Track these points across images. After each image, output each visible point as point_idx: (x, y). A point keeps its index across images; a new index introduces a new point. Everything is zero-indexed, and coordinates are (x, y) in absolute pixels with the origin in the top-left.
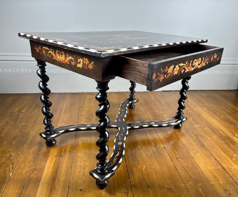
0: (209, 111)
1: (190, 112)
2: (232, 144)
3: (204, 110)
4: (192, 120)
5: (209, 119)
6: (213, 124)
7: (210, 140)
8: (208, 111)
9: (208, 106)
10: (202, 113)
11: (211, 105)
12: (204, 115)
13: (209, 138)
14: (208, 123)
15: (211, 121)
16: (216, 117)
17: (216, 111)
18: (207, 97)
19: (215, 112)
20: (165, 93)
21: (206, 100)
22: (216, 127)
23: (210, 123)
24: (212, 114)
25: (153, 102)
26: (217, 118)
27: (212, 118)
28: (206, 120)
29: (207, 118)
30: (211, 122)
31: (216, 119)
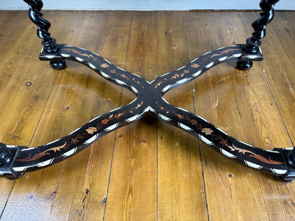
0: (273, 79)
1: (225, 79)
2: (284, 210)
3: (261, 76)
4: (218, 107)
5: (259, 109)
6: (263, 127)
7: (233, 187)
8: (270, 78)
9: (278, 61)
10: (251, 84)
11: (286, 59)
12: (253, 91)
13: (230, 179)
14: (253, 121)
15: (263, 117)
16: (282, 102)
17: (289, 81)
18: (287, 31)
19: (286, 84)
20: (195, 15)
21: (281, 41)
22: (268, 138)
23: (258, 122)
24: (276, 90)
25: (156, 44)
26: (283, 105)
27: (270, 105)
28: (251, 109)
29: (256, 104)
30: (261, 120)
31: (279, 109)
